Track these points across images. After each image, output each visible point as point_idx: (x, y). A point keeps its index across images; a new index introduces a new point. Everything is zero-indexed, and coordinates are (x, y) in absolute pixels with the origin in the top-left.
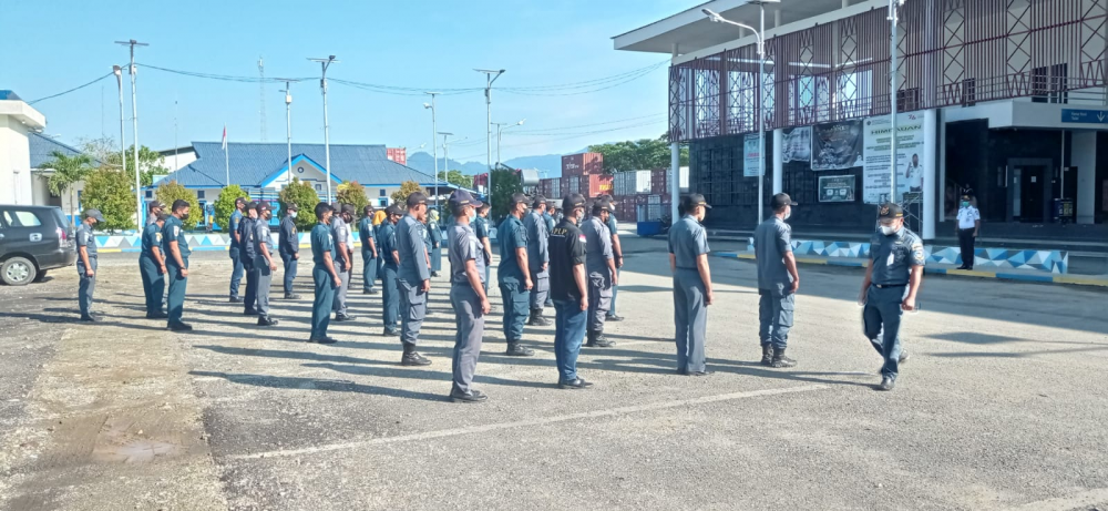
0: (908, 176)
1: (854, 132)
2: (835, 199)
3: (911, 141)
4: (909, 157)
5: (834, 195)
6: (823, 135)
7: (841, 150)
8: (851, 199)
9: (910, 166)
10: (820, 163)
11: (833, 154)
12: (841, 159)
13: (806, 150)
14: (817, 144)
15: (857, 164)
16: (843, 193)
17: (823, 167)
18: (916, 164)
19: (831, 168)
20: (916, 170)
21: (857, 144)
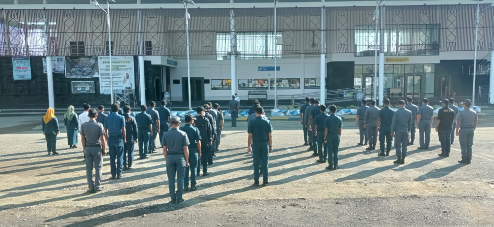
0: (124, 83)
1: (92, 61)
2: (82, 92)
3: (125, 68)
4: (125, 75)
5: (82, 90)
6: (72, 61)
7: (85, 69)
8: (93, 92)
9: (125, 78)
10: (71, 75)
11: (80, 71)
12: (85, 73)
13: (62, 68)
14: (69, 66)
15: (96, 76)
16: (87, 89)
17: (74, 77)
18: (128, 77)
19: (79, 77)
20: (128, 80)
21: (95, 67)
